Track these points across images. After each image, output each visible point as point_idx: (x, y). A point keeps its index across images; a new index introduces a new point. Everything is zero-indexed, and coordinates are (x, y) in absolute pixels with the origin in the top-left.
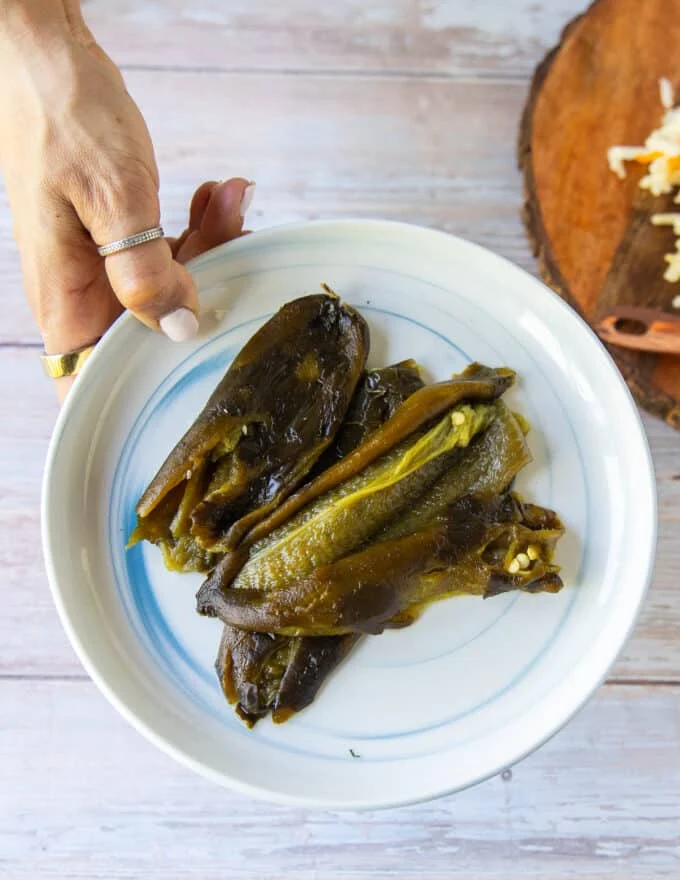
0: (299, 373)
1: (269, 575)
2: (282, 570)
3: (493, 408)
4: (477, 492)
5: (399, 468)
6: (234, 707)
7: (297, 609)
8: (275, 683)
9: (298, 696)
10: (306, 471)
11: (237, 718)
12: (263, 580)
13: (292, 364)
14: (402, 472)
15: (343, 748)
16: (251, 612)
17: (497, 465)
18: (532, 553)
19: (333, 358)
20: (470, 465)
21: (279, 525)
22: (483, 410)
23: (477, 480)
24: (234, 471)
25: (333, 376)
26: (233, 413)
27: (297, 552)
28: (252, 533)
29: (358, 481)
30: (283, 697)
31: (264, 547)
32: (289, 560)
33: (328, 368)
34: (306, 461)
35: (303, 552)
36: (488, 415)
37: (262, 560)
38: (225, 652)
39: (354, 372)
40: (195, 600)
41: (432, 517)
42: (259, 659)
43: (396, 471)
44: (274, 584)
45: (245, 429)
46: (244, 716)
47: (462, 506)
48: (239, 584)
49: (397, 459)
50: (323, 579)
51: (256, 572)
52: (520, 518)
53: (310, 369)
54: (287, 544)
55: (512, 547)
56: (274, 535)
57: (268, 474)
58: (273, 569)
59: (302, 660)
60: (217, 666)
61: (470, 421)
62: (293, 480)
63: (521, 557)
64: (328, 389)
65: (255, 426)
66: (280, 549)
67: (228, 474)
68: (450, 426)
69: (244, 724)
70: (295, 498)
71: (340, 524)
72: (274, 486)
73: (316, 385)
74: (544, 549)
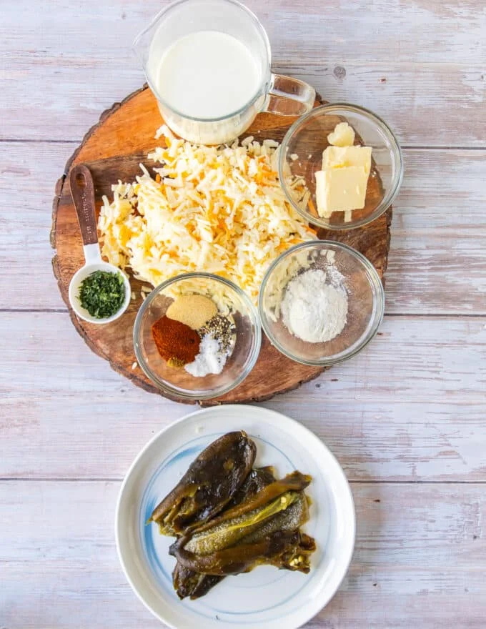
0: (225, 465)
1: (198, 549)
2: (204, 548)
3: (299, 495)
4: (285, 530)
5: (256, 519)
6: (176, 591)
7: (206, 567)
8: (193, 586)
9: (201, 592)
10: (220, 510)
11: (177, 596)
12: (195, 550)
13: (222, 462)
14: (257, 520)
15: (214, 614)
16: (189, 564)
17: (295, 521)
18: (300, 559)
19: (240, 462)
20: (284, 517)
21: (205, 530)
22: (295, 495)
23: (285, 524)
24: (192, 505)
25: (238, 470)
26: (196, 483)
27: (210, 543)
28: (195, 531)
29: (239, 520)
30: (195, 593)
31: (198, 536)
32: (207, 546)
33: (237, 466)
34: (221, 505)
35: (212, 544)
36: (296, 498)
37: (197, 542)
38: (176, 572)
39: (247, 469)
40: (168, 549)
41: (265, 536)
42: (188, 577)
43: (255, 519)
44: (200, 552)
45: (199, 488)
46: (180, 596)
47: (277, 535)
48: (186, 548)
49: (256, 514)
50: (218, 557)
51: (193, 545)
52: (299, 542)
53: (230, 465)
54: (208, 539)
55: (293, 556)
56: (203, 533)
57: (205, 507)
58: (200, 547)
59: (205, 581)
60: (173, 574)
61: (288, 501)
62: (214, 512)
63: (296, 560)
64: (235, 476)
65: (203, 487)
66: (204, 539)
67: (189, 505)
68: (280, 502)
69: (179, 598)
70: (213, 521)
71: (229, 536)
72: (206, 513)
73: (231, 472)
74: (305, 558)
